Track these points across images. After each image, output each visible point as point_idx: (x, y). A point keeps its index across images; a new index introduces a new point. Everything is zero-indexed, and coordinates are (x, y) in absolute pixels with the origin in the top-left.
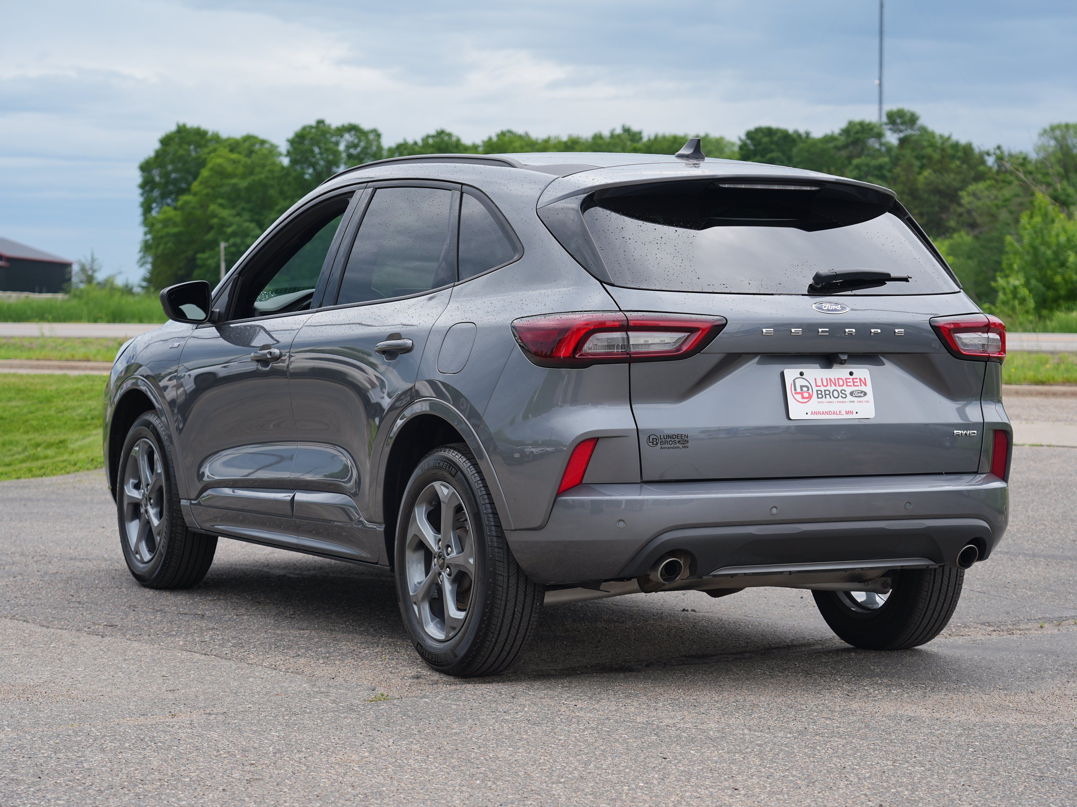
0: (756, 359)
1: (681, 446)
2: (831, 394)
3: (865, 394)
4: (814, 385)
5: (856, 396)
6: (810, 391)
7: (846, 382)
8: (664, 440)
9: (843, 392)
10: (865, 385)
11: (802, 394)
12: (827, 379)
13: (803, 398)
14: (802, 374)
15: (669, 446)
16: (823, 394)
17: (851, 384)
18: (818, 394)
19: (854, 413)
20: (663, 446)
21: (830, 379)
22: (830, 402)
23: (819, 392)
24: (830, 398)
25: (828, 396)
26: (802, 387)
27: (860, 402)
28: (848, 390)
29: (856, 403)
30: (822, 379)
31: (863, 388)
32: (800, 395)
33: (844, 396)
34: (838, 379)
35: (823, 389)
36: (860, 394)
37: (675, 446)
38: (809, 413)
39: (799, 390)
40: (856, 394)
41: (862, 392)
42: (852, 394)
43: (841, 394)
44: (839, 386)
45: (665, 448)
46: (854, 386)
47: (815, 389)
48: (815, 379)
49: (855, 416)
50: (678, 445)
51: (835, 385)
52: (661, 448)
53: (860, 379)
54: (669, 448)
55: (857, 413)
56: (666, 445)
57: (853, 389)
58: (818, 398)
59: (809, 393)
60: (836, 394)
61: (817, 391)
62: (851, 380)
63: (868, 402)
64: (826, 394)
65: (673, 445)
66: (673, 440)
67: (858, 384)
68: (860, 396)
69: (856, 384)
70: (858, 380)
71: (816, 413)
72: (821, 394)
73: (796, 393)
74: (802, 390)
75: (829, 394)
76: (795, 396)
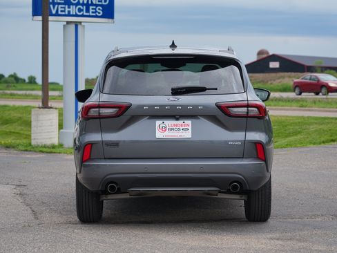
0: (147, 118)
3: (188, 130)
5: (184, 130)
7: (181, 125)
8: (110, 145)
10: (189, 126)
12: (173, 124)
13: (162, 130)
14: (163, 122)
16: (171, 129)
17: (183, 126)
18: (169, 129)
21: (175, 124)
22: (173, 132)
26: (162, 127)
27: (186, 132)
28: (181, 128)
29: (184, 133)
30: (171, 124)
33: (179, 130)
34: (178, 124)
36: (186, 130)
37: (115, 146)
44: (178, 126)
47: (168, 127)
48: (169, 124)
51: (176, 126)
53: (187, 124)
54: (112, 147)
55: (184, 136)
57: (184, 128)
58: (169, 131)
59: (165, 129)
60: (176, 129)
63: (189, 132)
69: (185, 126)
75: (173, 130)
76: (159, 130)
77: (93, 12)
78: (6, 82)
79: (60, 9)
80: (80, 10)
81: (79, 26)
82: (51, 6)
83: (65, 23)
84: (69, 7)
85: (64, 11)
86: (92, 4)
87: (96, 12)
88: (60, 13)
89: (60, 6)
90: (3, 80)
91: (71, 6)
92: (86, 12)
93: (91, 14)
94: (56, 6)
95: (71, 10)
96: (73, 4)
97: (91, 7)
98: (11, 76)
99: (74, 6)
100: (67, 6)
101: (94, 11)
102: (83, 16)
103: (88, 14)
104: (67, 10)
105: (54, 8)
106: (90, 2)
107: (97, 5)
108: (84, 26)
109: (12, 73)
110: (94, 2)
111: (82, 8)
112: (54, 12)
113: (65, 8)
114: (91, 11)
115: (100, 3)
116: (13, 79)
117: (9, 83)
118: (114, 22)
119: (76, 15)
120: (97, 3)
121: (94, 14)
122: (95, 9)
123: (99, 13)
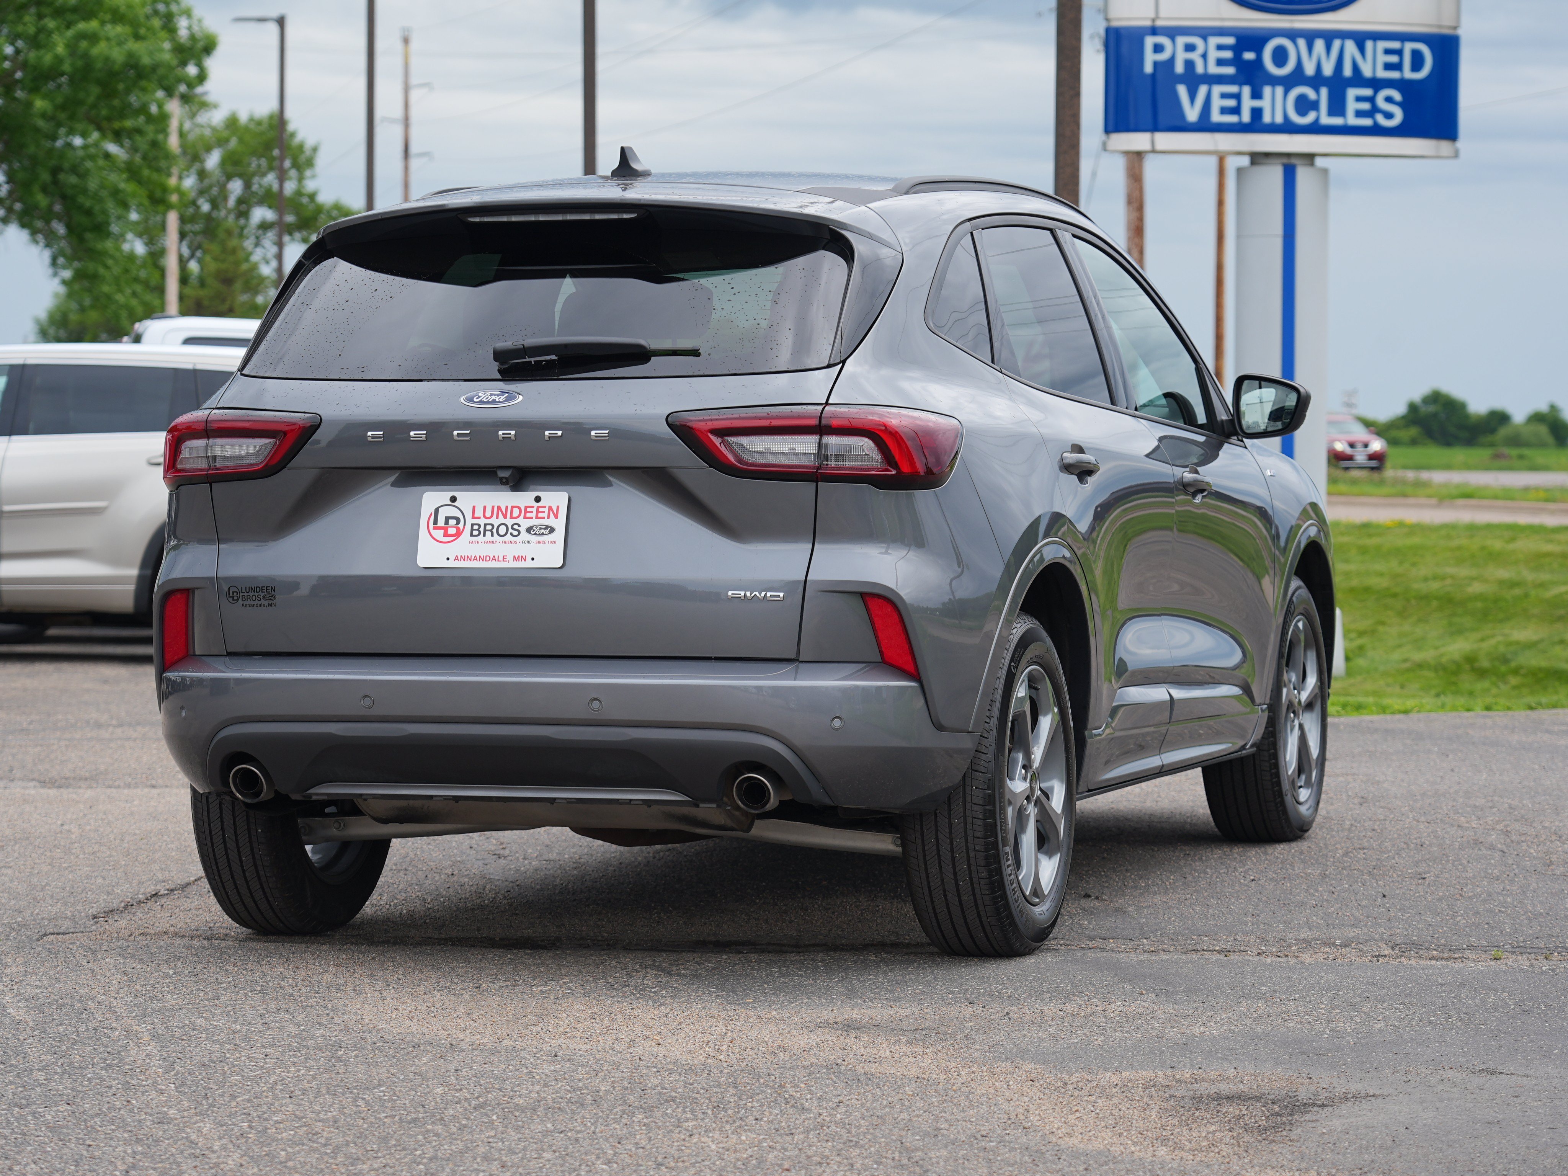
0: (392, 479)
1: (266, 603)
2: (494, 531)
3: (552, 530)
4: (468, 516)
5: (535, 534)
6: (461, 526)
7: (525, 512)
8: (246, 594)
9: (516, 527)
10: (556, 516)
11: (445, 530)
12: (493, 507)
13: (446, 534)
14: (453, 499)
15: (252, 602)
16: (482, 529)
17: (534, 515)
18: (472, 530)
19: (529, 559)
20: (245, 603)
21: (499, 508)
22: (490, 542)
23: (476, 527)
24: (492, 535)
25: (488, 534)
26: (447, 519)
27: (541, 542)
28: (525, 524)
29: (533, 544)
30: (485, 507)
31: (551, 522)
32: (442, 531)
33: (515, 533)
34: (512, 507)
35: (482, 522)
36: (543, 531)
37: (260, 603)
38: (452, 558)
39: (441, 522)
40: (537, 530)
41: (547, 527)
42: (529, 530)
43: (510, 530)
44: (511, 517)
45: (248, 606)
46: (537, 517)
47: (470, 521)
48: (474, 507)
49: (529, 564)
50: (263, 602)
51: (505, 517)
52: (243, 605)
53: (550, 508)
54: (252, 606)
55: (533, 559)
56: (249, 602)
57: (534, 522)
58: (472, 535)
59: (458, 529)
60: (502, 530)
61: (473, 525)
62: (534, 510)
63: (555, 542)
64: (485, 530)
65: (257, 602)
66: (256, 594)
67: (545, 515)
68: (543, 534)
69: (540, 515)
70: (546, 510)
71: (463, 558)
72: (478, 530)
73: (434, 528)
74: (447, 523)
75: (491, 531)
76: (433, 532)
77: (1359, 114)
78: (1516, 441)
79: (1217, 103)
80: (1304, 105)
81: (1303, 175)
82: (1182, 91)
83: (1245, 161)
84: (1256, 95)
85: (1236, 111)
86: (1358, 80)
87: (1375, 110)
88: (1216, 117)
89: (1217, 90)
90: (1503, 432)
91: (1267, 90)
92: (1331, 113)
93: (1352, 120)
94: (1203, 90)
95: (1265, 103)
96: (1274, 81)
97: (1352, 93)
98: (1537, 418)
99: (1279, 90)
100: (1246, 91)
101: (1366, 106)
102: (1316, 129)
103: (1337, 121)
104: (1248, 103)
105: (1192, 97)
106: (1348, 72)
107: (1376, 84)
108: (1325, 171)
109: (1542, 407)
110: (1367, 71)
111: (1311, 94)
112: (1192, 114)
113: (1237, 97)
114: (1352, 106)
115: (1394, 75)
116: (1543, 430)
117: (1527, 444)
118: (1456, 155)
119: (1288, 128)
120: (1382, 74)
121: (1367, 122)
122: (1371, 100)
123: (1389, 116)
